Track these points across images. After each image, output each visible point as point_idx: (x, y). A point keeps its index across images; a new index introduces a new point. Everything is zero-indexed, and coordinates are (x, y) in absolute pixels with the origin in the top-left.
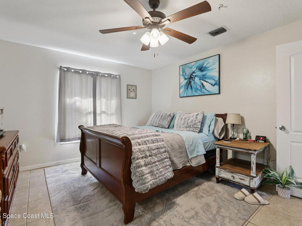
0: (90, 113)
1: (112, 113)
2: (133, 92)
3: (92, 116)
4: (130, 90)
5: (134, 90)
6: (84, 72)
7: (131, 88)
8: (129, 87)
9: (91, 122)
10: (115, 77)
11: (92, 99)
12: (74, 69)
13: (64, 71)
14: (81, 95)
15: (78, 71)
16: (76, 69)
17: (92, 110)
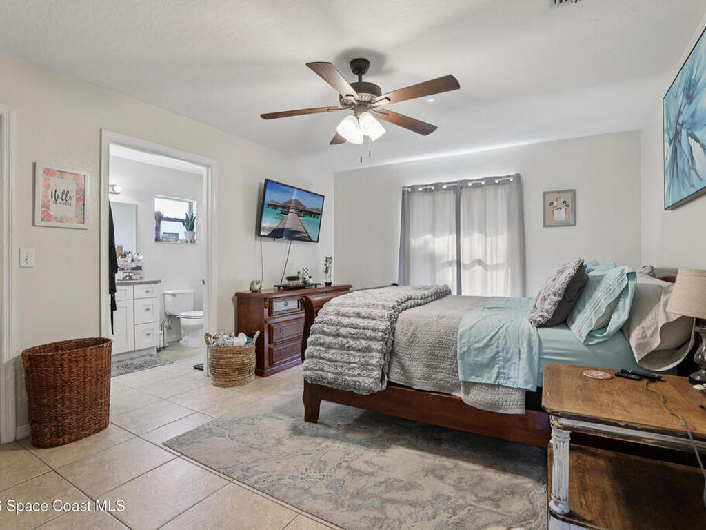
0: (450, 264)
1: (494, 263)
2: (563, 210)
3: (455, 268)
4: (551, 204)
5: (564, 202)
6: (438, 186)
7: (557, 200)
8: (550, 198)
9: (453, 280)
10: (504, 182)
11: (455, 236)
12: (422, 186)
13: (408, 194)
14: (433, 231)
15: (429, 187)
16: (426, 185)
17: (455, 259)
